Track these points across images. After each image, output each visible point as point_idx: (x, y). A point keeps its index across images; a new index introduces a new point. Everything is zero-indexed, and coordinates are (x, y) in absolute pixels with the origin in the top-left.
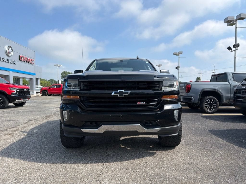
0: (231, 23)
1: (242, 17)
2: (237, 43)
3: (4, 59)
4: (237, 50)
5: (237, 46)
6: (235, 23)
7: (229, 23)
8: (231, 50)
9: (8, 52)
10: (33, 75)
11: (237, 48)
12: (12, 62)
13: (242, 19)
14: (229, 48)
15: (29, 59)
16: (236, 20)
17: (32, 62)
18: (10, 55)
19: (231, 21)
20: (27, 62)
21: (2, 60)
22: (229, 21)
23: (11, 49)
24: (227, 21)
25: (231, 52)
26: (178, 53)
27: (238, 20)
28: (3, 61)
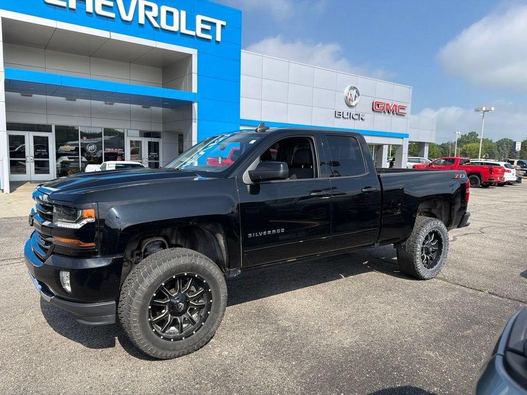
3: (342, 113)
9: (350, 100)
10: (403, 138)
12: (356, 117)
15: (394, 105)
17: (401, 111)
18: (353, 104)
20: (388, 112)
21: (337, 116)
23: (356, 91)
28: (339, 116)
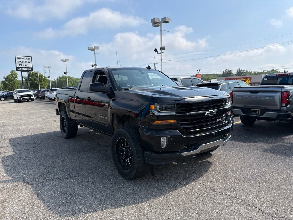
0: (157, 24)
1: (167, 20)
2: (163, 46)
4: (163, 52)
5: (163, 49)
6: (160, 25)
7: (155, 25)
8: (158, 52)
11: (163, 51)
13: (166, 22)
14: (156, 50)
16: (161, 23)
19: (157, 23)
22: (155, 22)
24: (153, 22)
25: (157, 54)
26: (93, 48)
27: (163, 22)
